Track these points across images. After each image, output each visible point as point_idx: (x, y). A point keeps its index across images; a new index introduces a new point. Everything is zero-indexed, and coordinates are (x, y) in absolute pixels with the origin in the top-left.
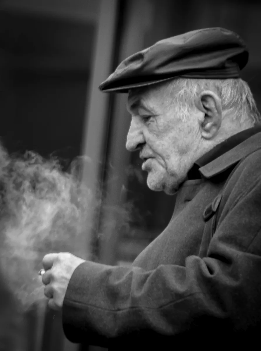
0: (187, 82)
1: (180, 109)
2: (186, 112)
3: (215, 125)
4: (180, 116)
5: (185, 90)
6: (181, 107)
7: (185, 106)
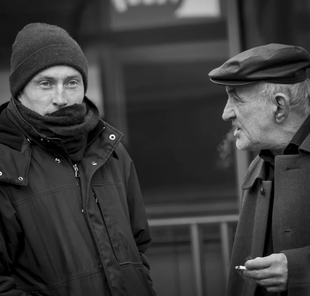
0: (268, 85)
1: (261, 101)
2: (265, 104)
3: (284, 116)
4: (260, 106)
5: (266, 90)
6: (262, 100)
7: (265, 100)
